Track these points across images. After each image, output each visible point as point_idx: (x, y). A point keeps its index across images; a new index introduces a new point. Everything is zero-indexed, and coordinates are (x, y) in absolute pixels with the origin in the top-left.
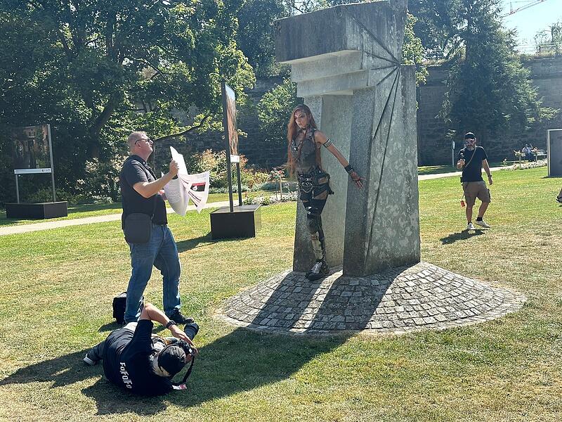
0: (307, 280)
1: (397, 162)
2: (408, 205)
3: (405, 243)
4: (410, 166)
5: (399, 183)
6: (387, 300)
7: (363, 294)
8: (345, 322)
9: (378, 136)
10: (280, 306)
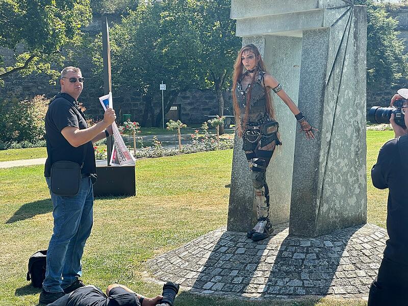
0: (250, 241)
1: (347, 112)
2: (357, 160)
3: (352, 201)
4: (359, 117)
5: (349, 135)
6: (345, 262)
7: (317, 256)
8: (303, 287)
9: (331, 82)
10: (223, 269)
